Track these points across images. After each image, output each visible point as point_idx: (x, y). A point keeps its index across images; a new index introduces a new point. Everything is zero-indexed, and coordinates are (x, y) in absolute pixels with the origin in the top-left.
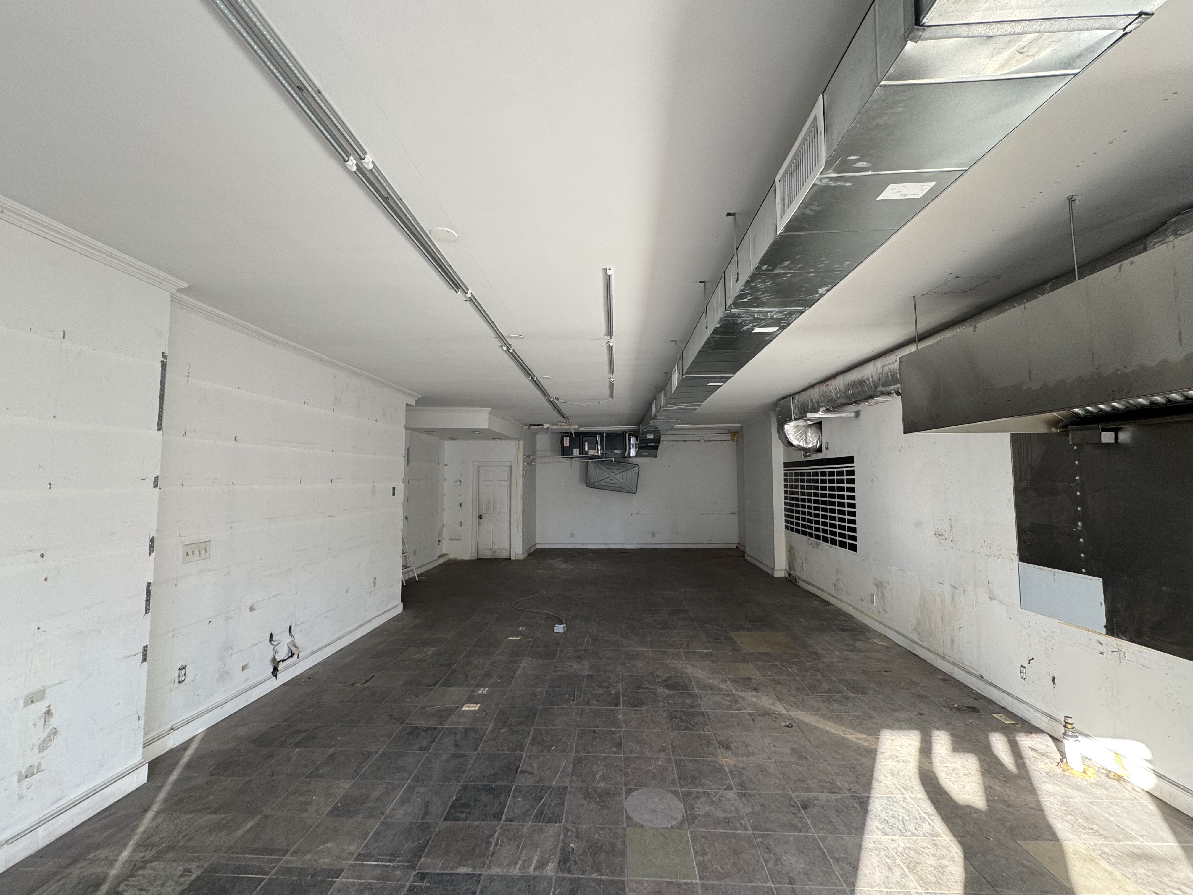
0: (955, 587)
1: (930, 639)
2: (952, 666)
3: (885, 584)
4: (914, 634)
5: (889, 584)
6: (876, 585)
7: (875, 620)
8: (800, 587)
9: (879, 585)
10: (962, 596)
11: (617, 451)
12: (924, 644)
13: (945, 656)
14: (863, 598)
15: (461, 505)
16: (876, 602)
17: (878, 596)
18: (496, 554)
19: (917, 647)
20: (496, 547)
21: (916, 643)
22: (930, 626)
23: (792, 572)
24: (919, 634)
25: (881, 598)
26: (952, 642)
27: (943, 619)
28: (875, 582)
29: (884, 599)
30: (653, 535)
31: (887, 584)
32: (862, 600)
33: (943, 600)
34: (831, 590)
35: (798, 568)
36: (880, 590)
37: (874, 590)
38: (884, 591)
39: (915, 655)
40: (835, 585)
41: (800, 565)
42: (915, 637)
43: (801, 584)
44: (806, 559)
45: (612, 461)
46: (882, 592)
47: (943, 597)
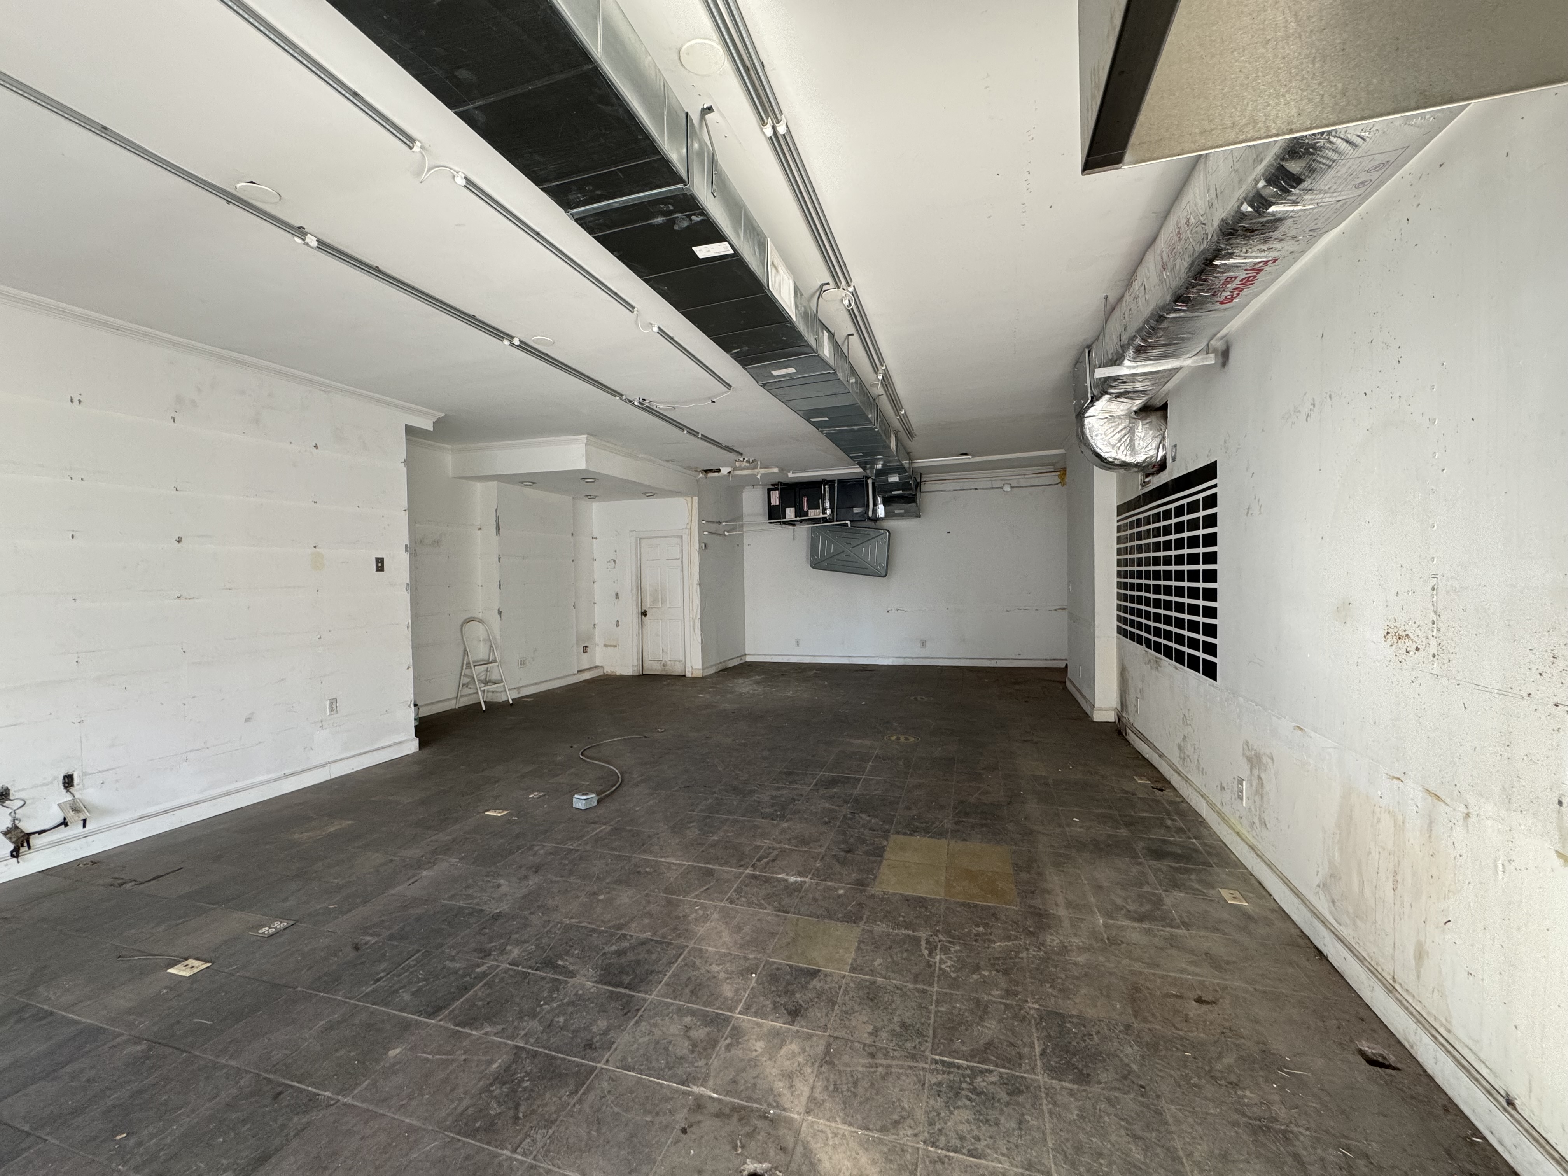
0: (1438, 798)
1: (1359, 923)
2: (1415, 1026)
3: (1265, 760)
4: (1322, 897)
5: (1272, 759)
6: (1249, 760)
7: (1243, 840)
8: (1130, 744)
9: (1255, 760)
10: (1459, 831)
11: (856, 510)
12: (1344, 932)
13: (1397, 987)
14: (1224, 785)
15: (617, 595)
16: (1248, 798)
17: (1251, 785)
18: (667, 668)
19: (1325, 932)
20: (666, 658)
21: (1324, 922)
22: (1362, 891)
23: (1124, 715)
24: (1333, 902)
25: (1257, 792)
26: (1420, 955)
27: (1396, 882)
28: (1247, 753)
29: (1262, 797)
30: (923, 644)
31: (1269, 761)
32: (1223, 788)
33: (1399, 828)
34: (1175, 759)
35: (1131, 708)
36: (1256, 772)
37: (1244, 770)
38: (1263, 776)
39: (1320, 953)
40: (1180, 748)
41: (1134, 702)
42: (1322, 905)
43: (1132, 738)
44: (1142, 691)
45: (846, 525)
46: (1260, 778)
47: (1400, 818)
